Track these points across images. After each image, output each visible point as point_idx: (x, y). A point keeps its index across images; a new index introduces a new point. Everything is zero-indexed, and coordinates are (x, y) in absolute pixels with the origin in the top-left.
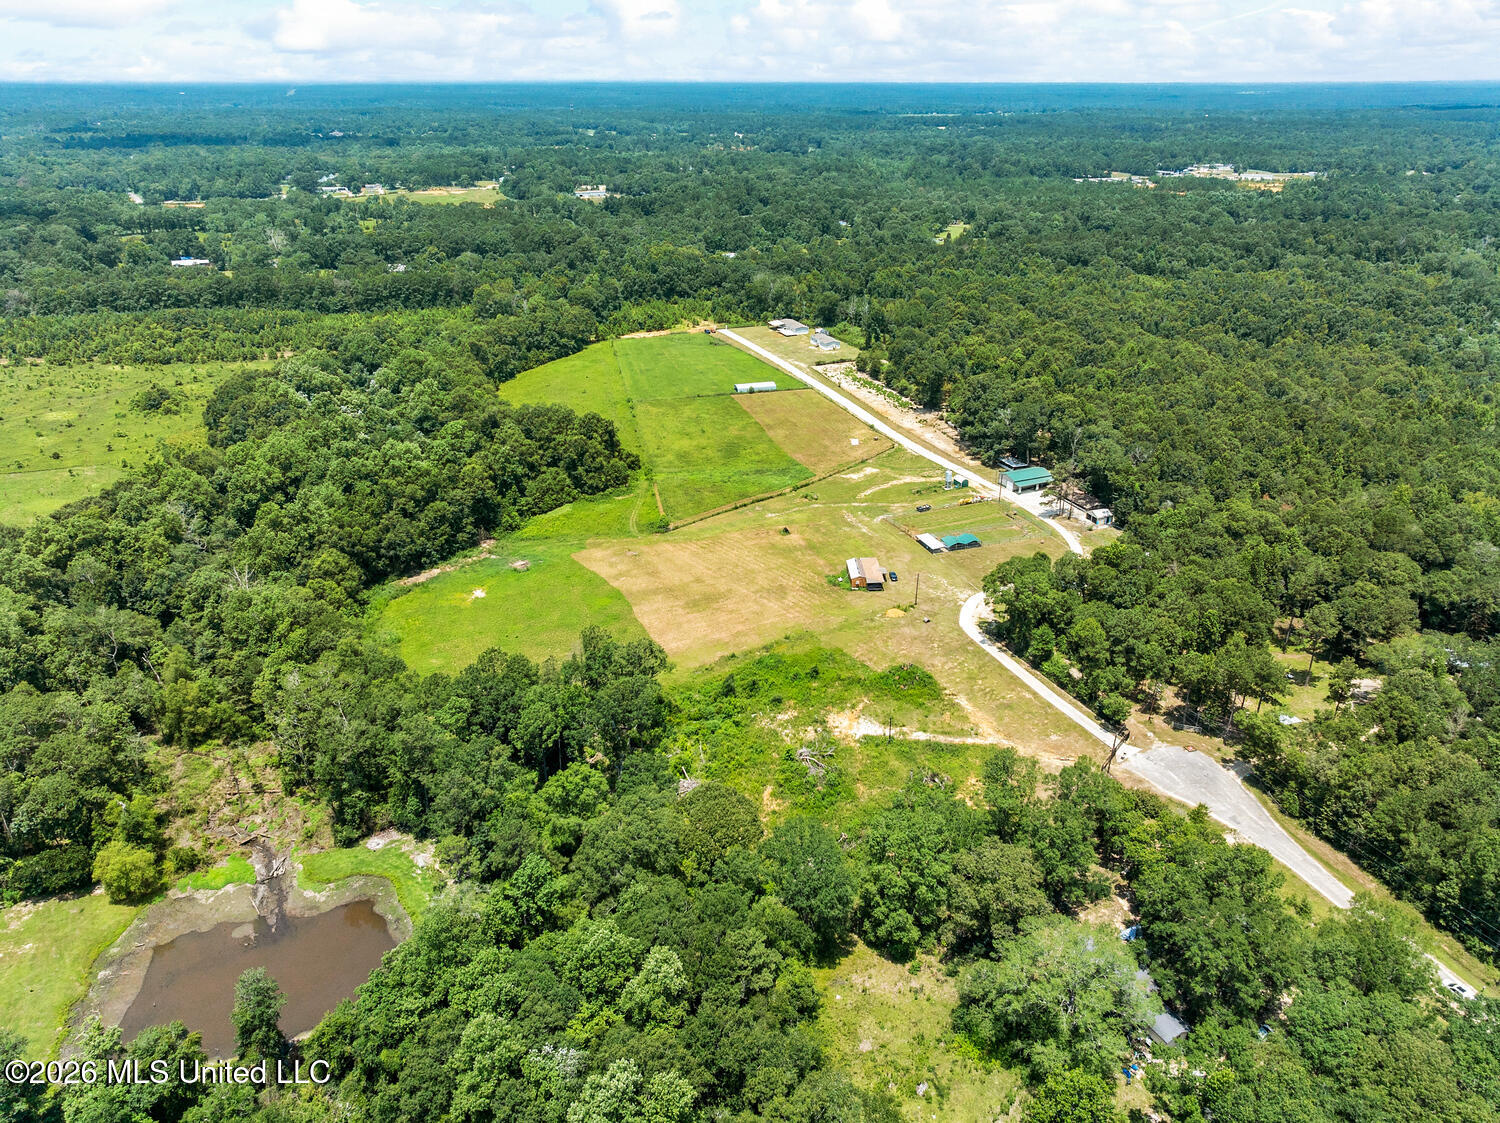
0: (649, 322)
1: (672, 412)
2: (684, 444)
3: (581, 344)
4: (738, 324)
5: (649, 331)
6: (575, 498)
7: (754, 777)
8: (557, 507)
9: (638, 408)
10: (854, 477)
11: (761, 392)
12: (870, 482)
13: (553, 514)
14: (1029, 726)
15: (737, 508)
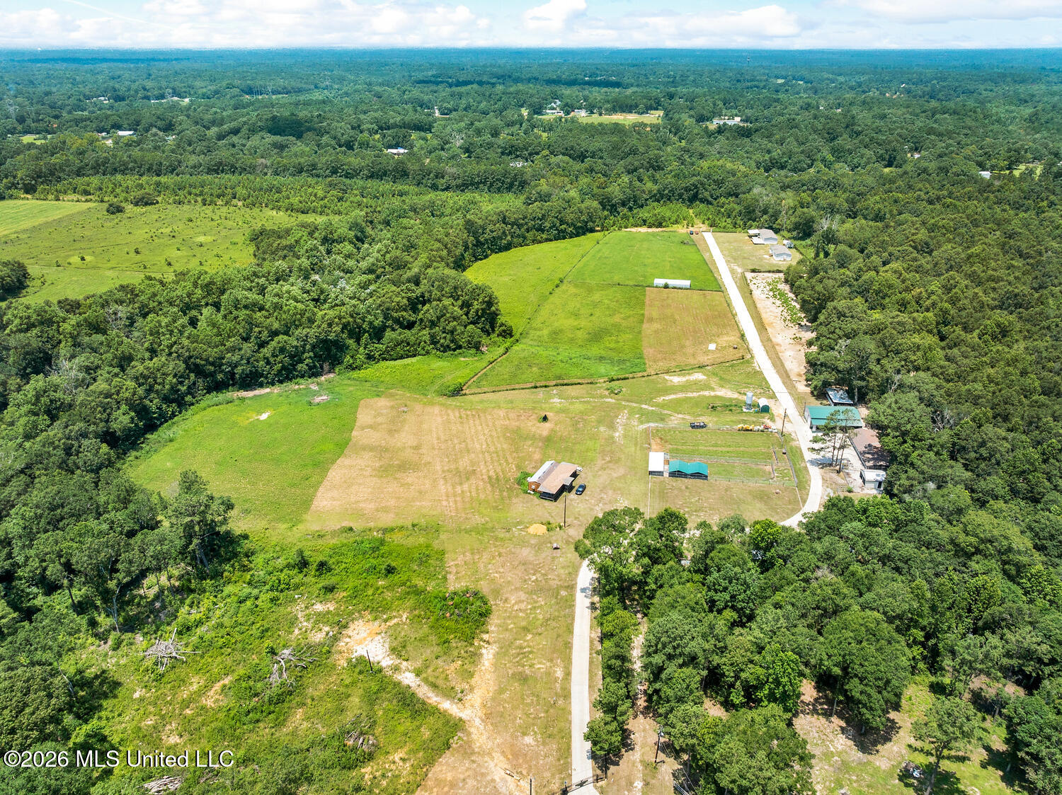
1: (585, 294)
2: (567, 323)
6: (428, 353)
7: (229, 661)
8: (408, 357)
9: (563, 287)
10: (676, 380)
11: (674, 288)
12: (684, 388)
13: (399, 362)
14: (519, 713)
15: (536, 387)
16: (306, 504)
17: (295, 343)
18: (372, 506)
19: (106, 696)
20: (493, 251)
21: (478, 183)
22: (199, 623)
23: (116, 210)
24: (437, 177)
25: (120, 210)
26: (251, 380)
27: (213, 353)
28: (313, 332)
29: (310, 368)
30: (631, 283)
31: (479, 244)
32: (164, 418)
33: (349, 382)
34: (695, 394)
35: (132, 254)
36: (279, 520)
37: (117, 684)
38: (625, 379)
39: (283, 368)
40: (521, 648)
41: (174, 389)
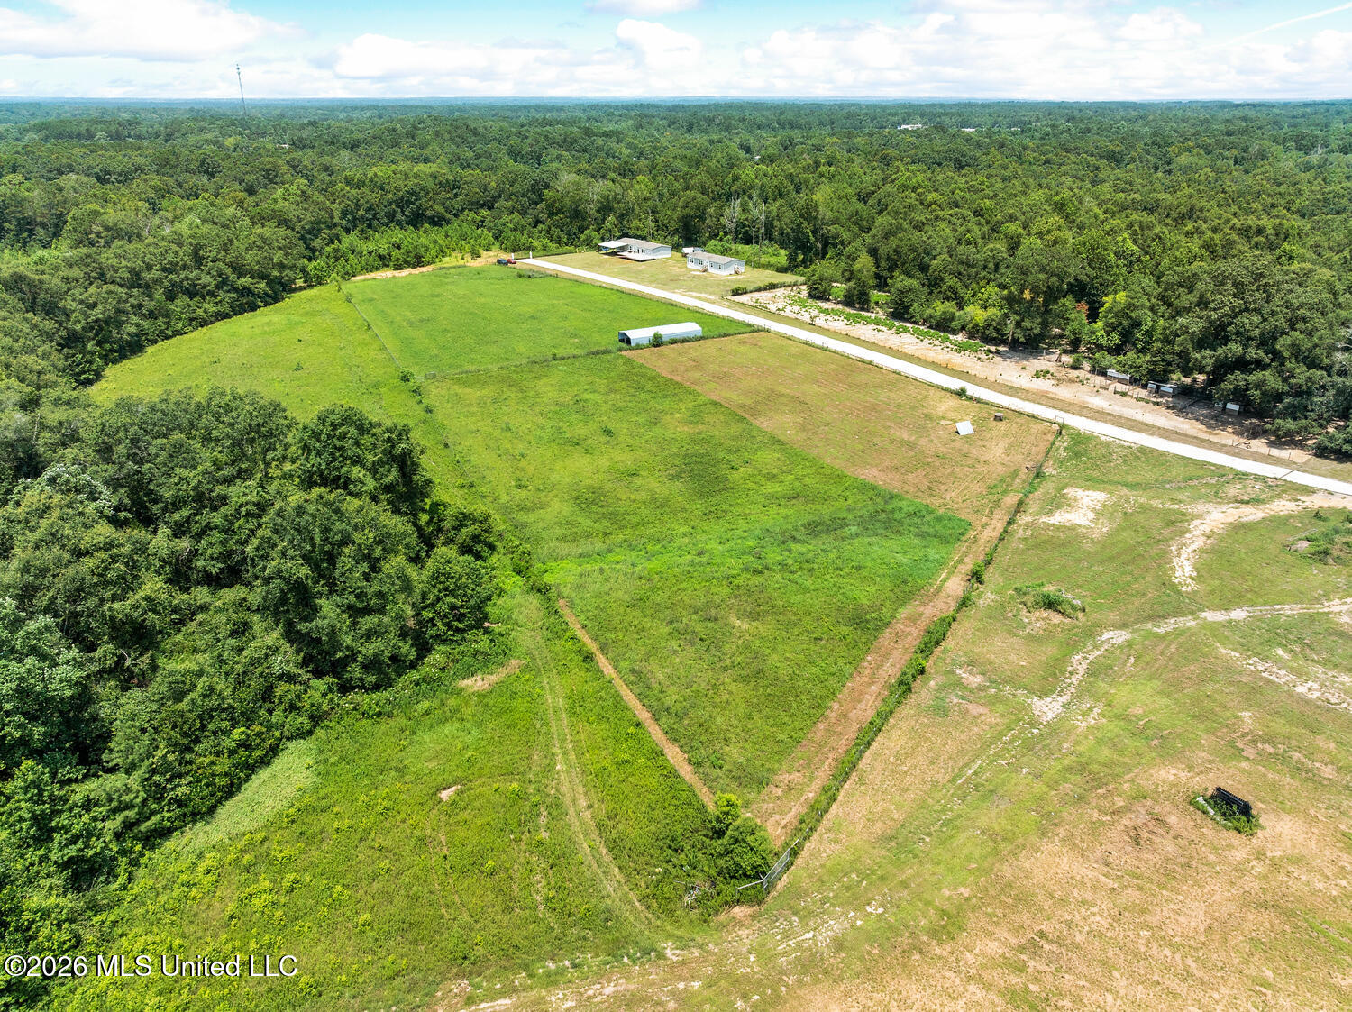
0: (396, 253)
1: (512, 393)
2: (580, 469)
3: (279, 290)
4: (545, 250)
5: (398, 268)
11: (674, 341)
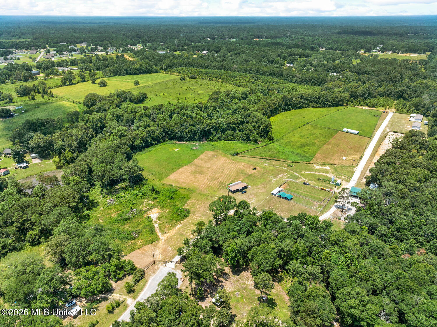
6: (239, 140)
7: (123, 208)
8: (232, 140)
9: (307, 126)
10: (317, 167)
11: (351, 133)
12: (318, 170)
13: (228, 142)
14: (174, 242)
15: (263, 159)
16: (168, 175)
17: (195, 129)
18: (182, 181)
19: (95, 207)
20: (293, 109)
21: (308, 81)
22: (122, 197)
23: (183, 79)
24: (293, 77)
25: (184, 79)
26: (181, 139)
27: (171, 128)
28: (202, 127)
29: (199, 138)
30: (334, 128)
31: (286, 105)
32: (152, 145)
33: (208, 145)
34: (319, 173)
35: (178, 94)
36: (157, 178)
37: (98, 205)
38: (298, 163)
39: (190, 136)
40: (188, 227)
41: (158, 137)
